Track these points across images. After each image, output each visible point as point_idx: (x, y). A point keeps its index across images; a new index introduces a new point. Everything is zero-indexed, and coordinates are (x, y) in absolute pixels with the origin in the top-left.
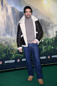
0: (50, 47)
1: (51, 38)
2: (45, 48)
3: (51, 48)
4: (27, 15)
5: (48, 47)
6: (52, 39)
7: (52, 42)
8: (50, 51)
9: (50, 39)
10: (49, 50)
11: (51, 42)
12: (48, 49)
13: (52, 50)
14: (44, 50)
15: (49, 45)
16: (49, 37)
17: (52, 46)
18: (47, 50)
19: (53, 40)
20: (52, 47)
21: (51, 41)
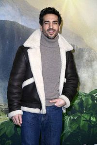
0: (87, 117)
1: (88, 92)
2: (72, 121)
3: (90, 121)
4: (48, 30)
5: (80, 117)
6: (91, 95)
7: (90, 102)
8: (86, 129)
9: (86, 95)
10: (84, 126)
11: (88, 104)
12: (82, 123)
13: (94, 126)
14: (70, 127)
16: (83, 89)
17: (92, 115)
18: (79, 128)
19: (93, 98)
20: (93, 119)
21: (87, 100)
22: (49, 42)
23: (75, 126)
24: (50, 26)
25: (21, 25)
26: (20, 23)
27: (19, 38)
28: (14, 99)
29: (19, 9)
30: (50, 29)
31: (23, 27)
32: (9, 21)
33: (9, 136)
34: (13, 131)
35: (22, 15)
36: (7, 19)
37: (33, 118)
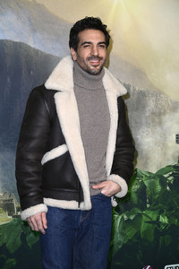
0: (152, 215)
1: (154, 172)
2: (126, 223)
3: (157, 222)
4: (89, 59)
5: (139, 216)
6: (159, 176)
7: (159, 188)
8: (151, 239)
9: (151, 176)
11: (154, 193)
12: (143, 227)
14: (122, 234)
15: (144, 208)
16: (146, 164)
17: (161, 212)
18: (137, 235)
19: (163, 181)
20: (164, 220)
21: (153, 185)
22: (89, 79)
23: (130, 233)
24: (92, 51)
25: (34, 49)
26: (32, 46)
27: (29, 72)
28: (30, 185)
29: (29, 20)
30: (92, 57)
31: (37, 51)
32: (11, 41)
33: (12, 251)
34: (19, 242)
35: (34, 31)
36: (8, 38)
37: (64, 219)
